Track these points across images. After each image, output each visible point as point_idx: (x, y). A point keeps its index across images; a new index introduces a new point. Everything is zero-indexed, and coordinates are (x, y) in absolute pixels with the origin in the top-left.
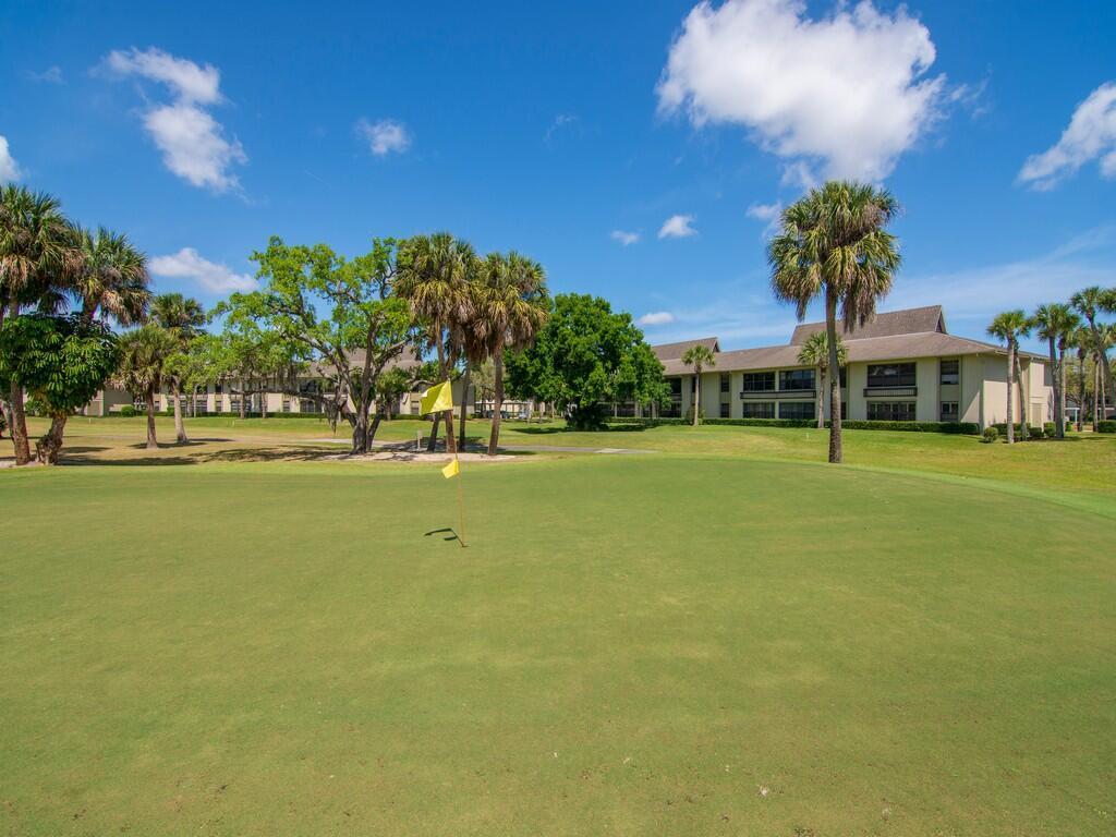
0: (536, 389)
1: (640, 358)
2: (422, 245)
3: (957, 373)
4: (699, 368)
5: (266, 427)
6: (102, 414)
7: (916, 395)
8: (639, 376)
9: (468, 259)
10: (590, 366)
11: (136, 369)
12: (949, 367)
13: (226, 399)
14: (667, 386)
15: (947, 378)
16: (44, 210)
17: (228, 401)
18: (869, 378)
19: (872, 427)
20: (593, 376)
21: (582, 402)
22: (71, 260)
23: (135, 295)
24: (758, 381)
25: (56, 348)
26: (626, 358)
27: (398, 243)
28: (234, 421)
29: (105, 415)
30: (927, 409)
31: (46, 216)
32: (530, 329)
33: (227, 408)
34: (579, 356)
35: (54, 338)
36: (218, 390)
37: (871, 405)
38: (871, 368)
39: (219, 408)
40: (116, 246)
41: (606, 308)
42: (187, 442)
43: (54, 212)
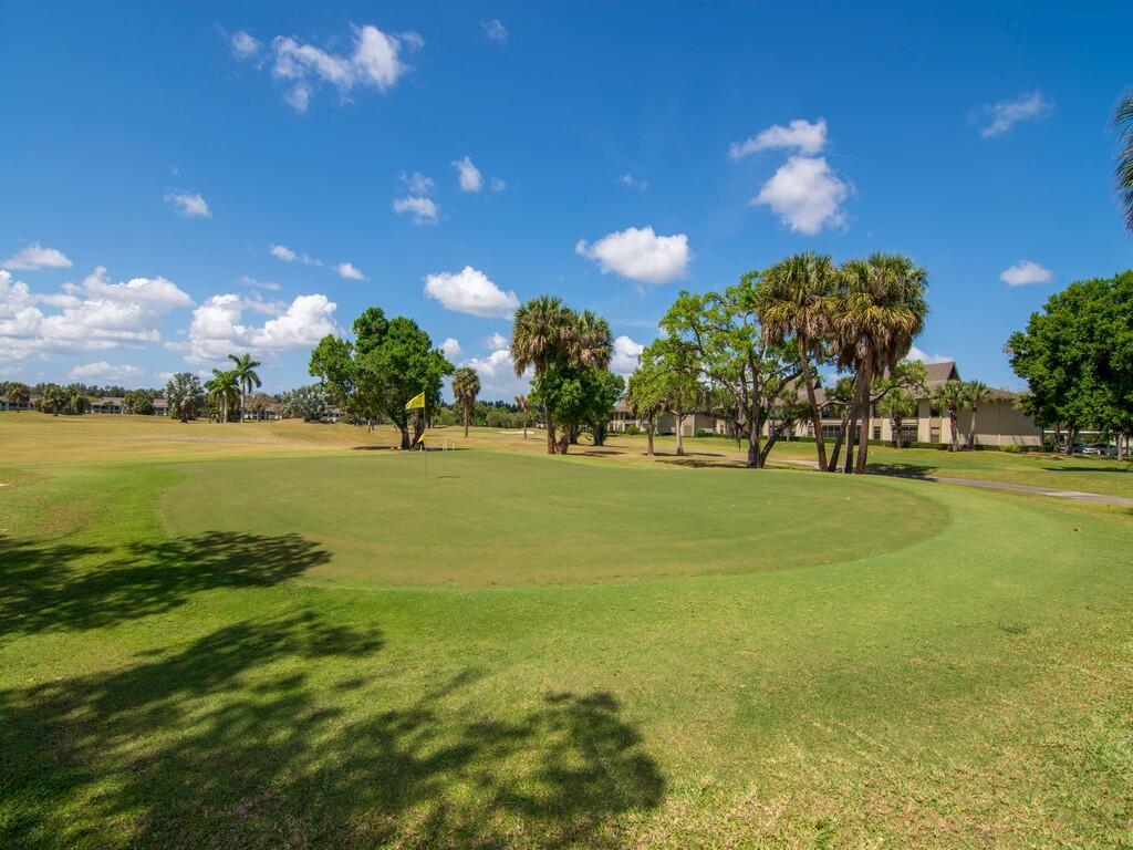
42: (683, 454)
43: (560, 307)
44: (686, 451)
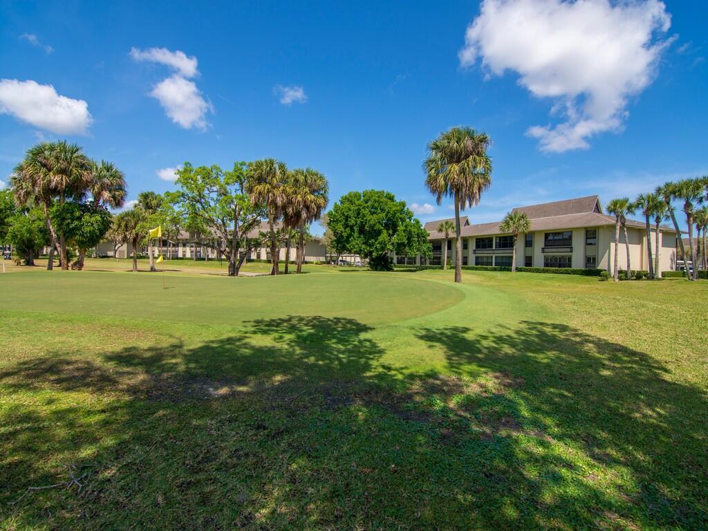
0: (348, 246)
1: (409, 228)
2: (259, 165)
3: (595, 238)
4: (447, 234)
5: (206, 266)
6: (126, 257)
7: (572, 252)
8: (409, 239)
9: (283, 172)
10: (379, 233)
11: (127, 231)
12: (591, 234)
13: (188, 249)
14: (430, 245)
15: (590, 241)
16: (75, 152)
17: (189, 251)
18: (545, 241)
19: (547, 271)
20: (380, 239)
21: (374, 254)
22: (86, 176)
23: (117, 193)
24: (483, 243)
25: (79, 218)
26: (401, 228)
27: (247, 164)
28: (190, 262)
29: (127, 258)
30: (578, 261)
31: (74, 155)
32: (316, 210)
33: (188, 255)
34: (372, 227)
35: (77, 214)
36: (184, 245)
37: (546, 259)
38: (547, 235)
39: (184, 255)
40: (108, 169)
41: (392, 199)
42: (155, 271)
43: (80, 153)
44: (157, 268)
